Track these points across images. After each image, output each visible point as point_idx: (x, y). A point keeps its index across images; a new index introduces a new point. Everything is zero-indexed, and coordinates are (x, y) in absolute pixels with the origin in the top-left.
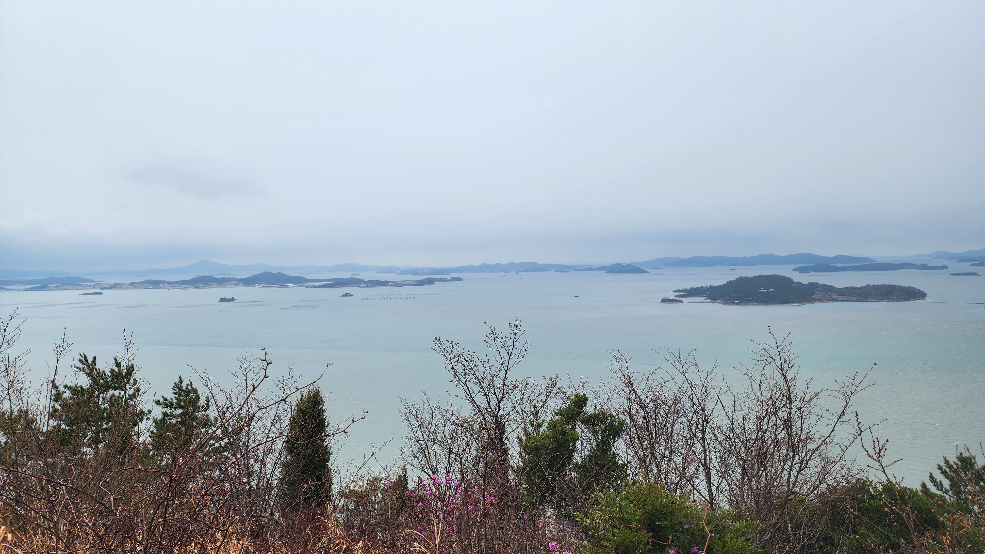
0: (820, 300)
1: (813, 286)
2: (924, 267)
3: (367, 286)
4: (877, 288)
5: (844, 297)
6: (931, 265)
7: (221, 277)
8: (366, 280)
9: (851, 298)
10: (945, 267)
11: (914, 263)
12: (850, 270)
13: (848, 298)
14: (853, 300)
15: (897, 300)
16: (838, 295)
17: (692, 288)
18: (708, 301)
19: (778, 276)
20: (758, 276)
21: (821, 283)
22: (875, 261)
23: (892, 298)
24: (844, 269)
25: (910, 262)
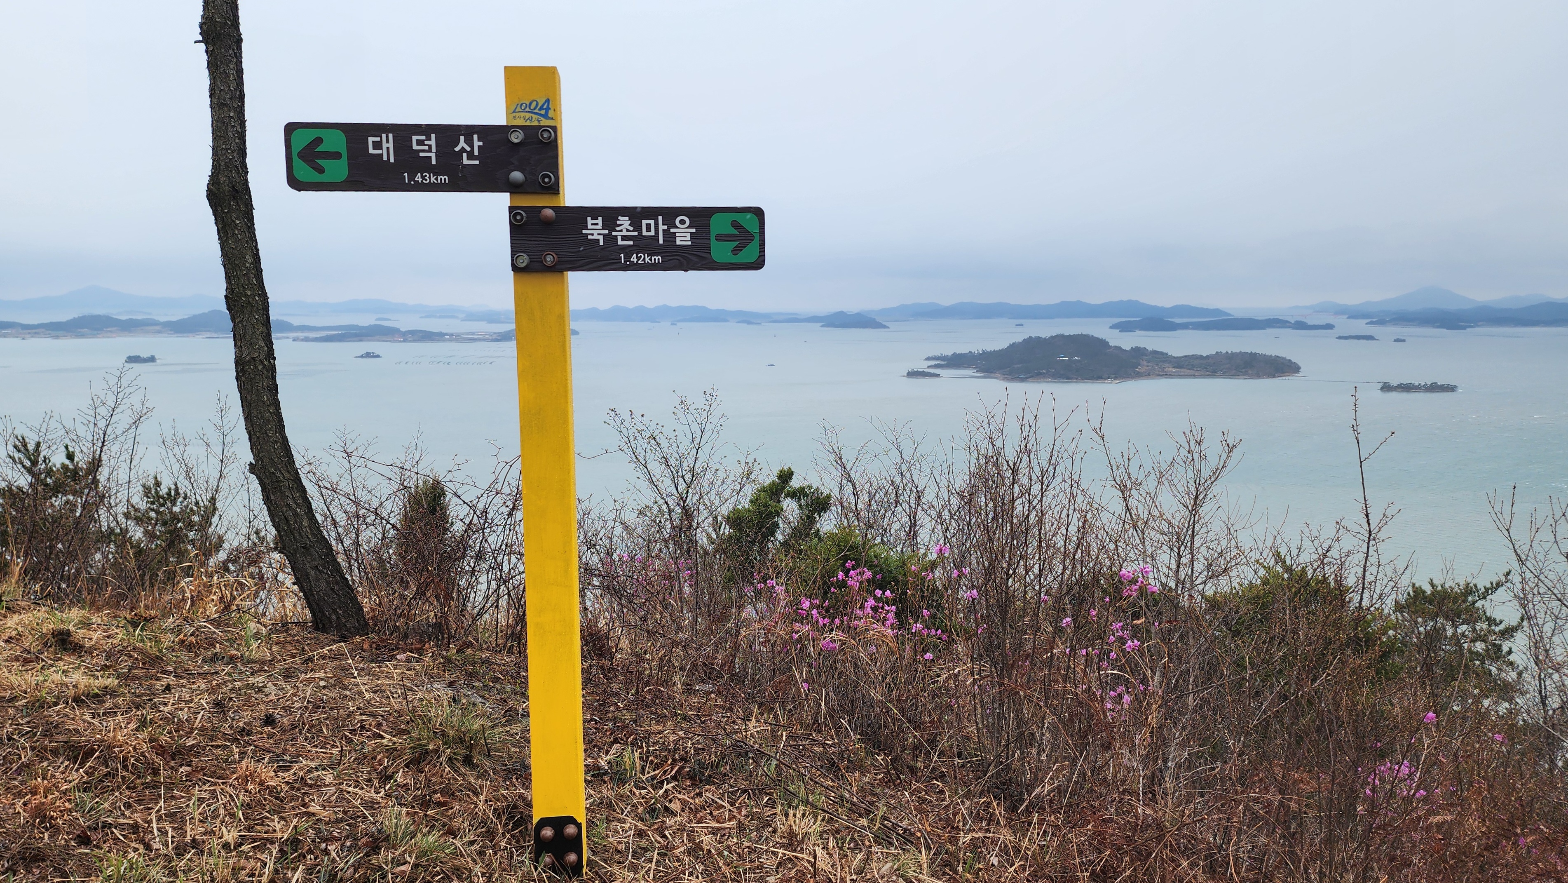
0: (1148, 375)
1: (1138, 352)
2: (1301, 326)
3: (405, 341)
4: (1231, 357)
5: (1183, 370)
6: (1310, 322)
7: (127, 317)
8: (403, 330)
9: (1191, 372)
10: (1329, 327)
11: (1287, 319)
12: (1192, 329)
13: (1187, 372)
14: (1194, 376)
15: (1258, 376)
16: (1174, 367)
17: (954, 354)
18: (979, 375)
19: (1087, 336)
20: (1057, 336)
21: (1150, 348)
22: (1230, 315)
23: (1250, 372)
24: (1185, 326)
25: (1281, 318)
